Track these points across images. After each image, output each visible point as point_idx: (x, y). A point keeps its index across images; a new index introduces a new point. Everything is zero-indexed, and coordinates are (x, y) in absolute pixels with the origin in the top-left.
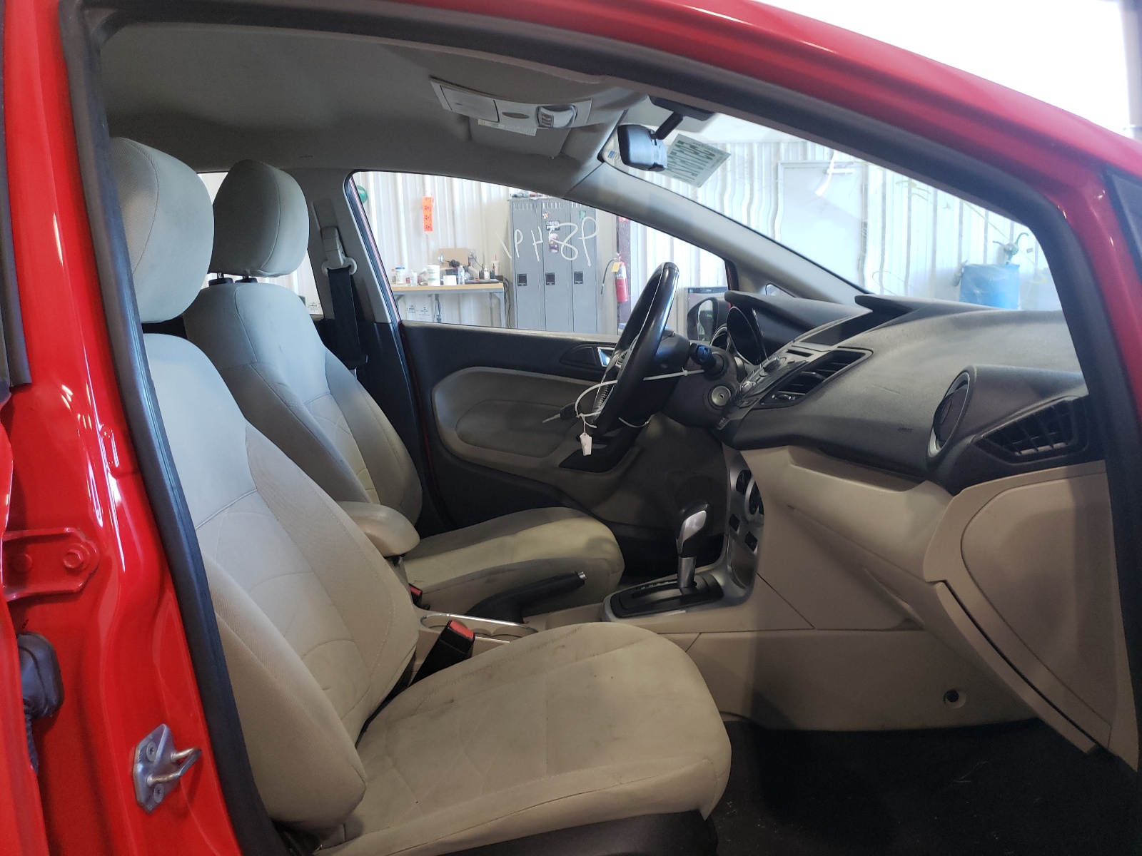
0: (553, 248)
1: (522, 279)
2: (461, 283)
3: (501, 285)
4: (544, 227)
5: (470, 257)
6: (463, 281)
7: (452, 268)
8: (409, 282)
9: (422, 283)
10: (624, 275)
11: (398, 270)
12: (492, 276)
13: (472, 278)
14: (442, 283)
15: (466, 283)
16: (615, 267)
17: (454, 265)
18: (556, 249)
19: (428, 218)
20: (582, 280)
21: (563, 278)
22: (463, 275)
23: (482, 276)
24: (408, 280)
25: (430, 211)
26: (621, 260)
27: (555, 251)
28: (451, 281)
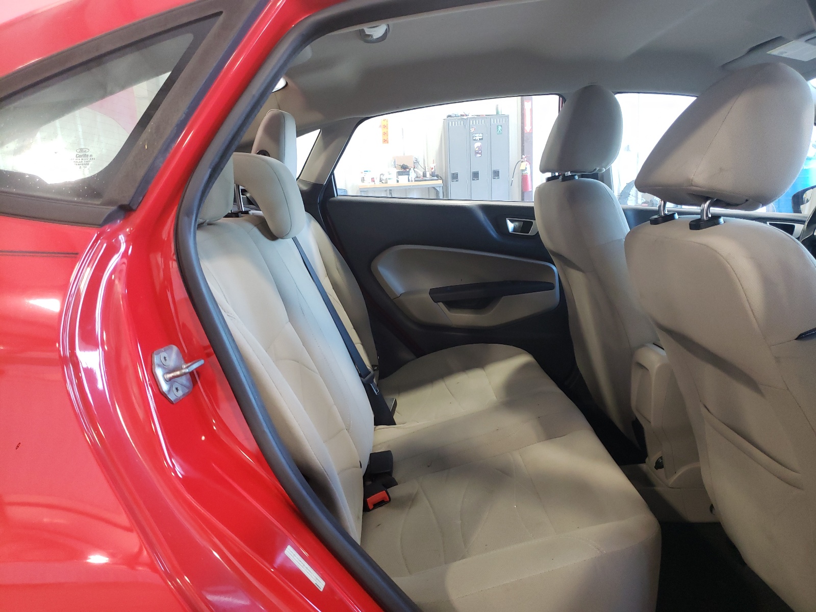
0: (478, 153)
1: (455, 177)
2: (412, 181)
3: (440, 182)
4: (471, 138)
5: (415, 162)
6: (413, 179)
7: (403, 170)
8: (374, 181)
9: (383, 182)
10: (528, 172)
11: (366, 173)
12: (433, 175)
13: (417, 177)
14: (398, 181)
15: (415, 181)
16: (523, 166)
17: (404, 167)
18: (480, 154)
19: (385, 134)
20: (498, 176)
21: (485, 175)
22: (413, 175)
23: (424, 175)
24: (373, 180)
25: (387, 129)
26: (527, 161)
27: (479, 155)
28: (404, 180)
